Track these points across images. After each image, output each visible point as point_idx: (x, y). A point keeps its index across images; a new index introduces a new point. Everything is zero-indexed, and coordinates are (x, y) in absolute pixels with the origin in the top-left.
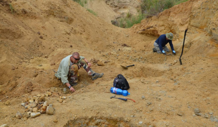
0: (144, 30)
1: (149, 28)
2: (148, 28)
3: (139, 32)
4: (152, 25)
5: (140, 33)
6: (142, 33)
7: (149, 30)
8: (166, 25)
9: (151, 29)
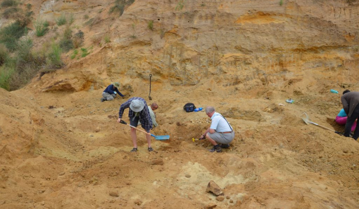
0: (50, 87)
1: (57, 83)
2: (55, 84)
3: (44, 90)
4: (61, 80)
5: (44, 92)
6: (47, 91)
7: (57, 85)
8: (79, 77)
9: (60, 84)
